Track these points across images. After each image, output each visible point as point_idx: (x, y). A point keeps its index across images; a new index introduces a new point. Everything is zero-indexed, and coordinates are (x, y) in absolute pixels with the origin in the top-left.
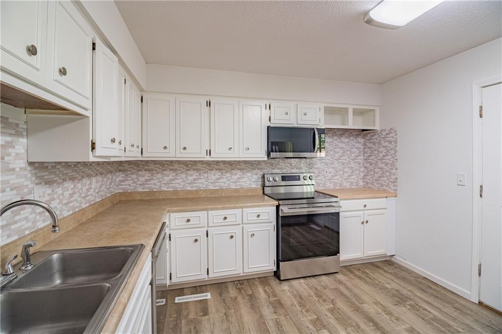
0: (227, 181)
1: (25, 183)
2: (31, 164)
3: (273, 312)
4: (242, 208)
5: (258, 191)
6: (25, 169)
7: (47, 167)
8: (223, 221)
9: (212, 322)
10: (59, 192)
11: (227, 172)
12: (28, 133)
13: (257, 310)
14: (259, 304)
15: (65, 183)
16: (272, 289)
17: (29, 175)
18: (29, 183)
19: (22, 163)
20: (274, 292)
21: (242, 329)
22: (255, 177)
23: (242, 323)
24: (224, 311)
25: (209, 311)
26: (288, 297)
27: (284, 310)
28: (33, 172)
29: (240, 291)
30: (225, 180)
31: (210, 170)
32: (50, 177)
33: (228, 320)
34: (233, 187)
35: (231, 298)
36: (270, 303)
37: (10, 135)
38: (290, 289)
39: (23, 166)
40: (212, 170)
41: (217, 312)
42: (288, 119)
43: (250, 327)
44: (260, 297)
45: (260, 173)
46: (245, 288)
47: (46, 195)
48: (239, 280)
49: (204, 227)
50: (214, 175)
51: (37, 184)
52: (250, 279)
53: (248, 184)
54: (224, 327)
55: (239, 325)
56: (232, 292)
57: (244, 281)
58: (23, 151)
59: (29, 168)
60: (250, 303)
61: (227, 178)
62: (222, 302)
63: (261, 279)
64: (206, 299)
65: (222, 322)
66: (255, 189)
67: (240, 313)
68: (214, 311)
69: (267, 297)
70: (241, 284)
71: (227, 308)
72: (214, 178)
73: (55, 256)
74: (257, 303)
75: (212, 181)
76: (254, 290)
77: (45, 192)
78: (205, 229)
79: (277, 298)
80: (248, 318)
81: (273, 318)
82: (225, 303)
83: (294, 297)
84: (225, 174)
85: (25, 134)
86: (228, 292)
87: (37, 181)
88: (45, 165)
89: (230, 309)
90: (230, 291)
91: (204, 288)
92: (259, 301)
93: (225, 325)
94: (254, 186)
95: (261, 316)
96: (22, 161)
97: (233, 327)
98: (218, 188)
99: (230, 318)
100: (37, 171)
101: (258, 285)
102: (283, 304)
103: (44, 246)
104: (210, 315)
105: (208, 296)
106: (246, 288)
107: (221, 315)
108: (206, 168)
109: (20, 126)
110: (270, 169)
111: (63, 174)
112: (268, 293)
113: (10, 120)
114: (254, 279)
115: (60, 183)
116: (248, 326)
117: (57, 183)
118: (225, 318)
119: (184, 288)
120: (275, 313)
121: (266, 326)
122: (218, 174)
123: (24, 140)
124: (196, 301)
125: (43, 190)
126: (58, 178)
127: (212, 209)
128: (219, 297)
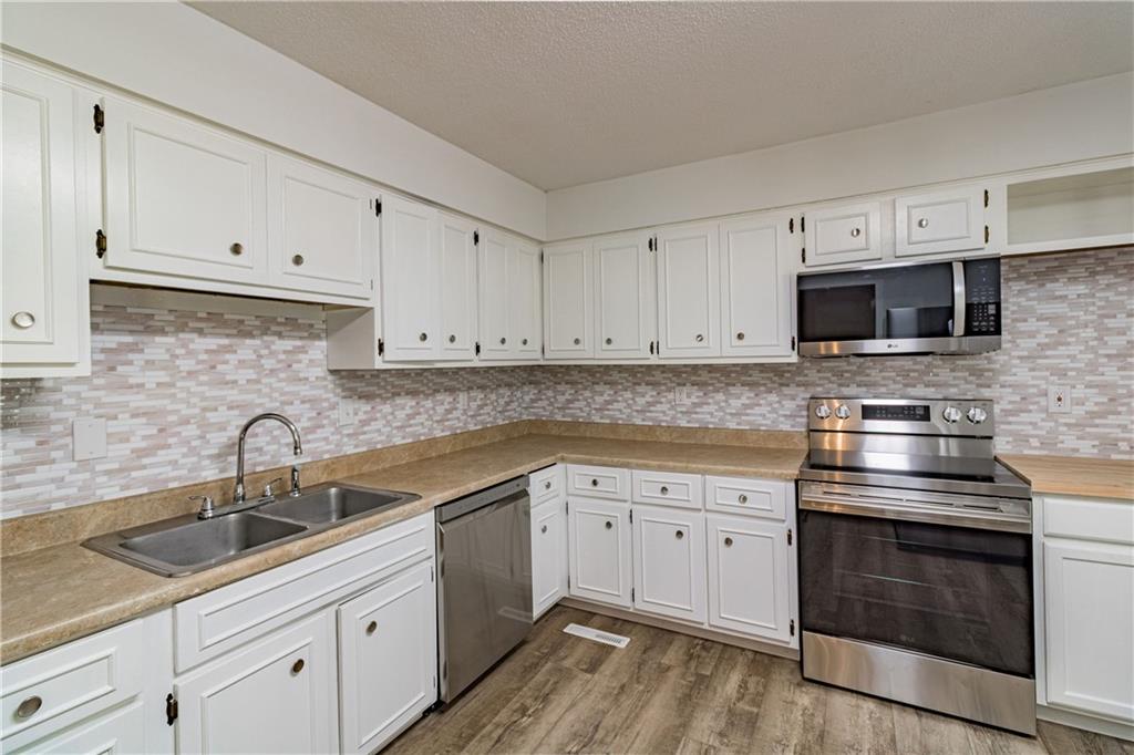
0: (716, 411)
1: (324, 396)
2: (333, 372)
3: (718, 730)
4: (704, 472)
5: (796, 440)
6: (325, 379)
7: (363, 376)
8: (660, 495)
9: (589, 687)
10: (384, 411)
11: (717, 391)
12: (328, 333)
13: (687, 711)
14: (702, 702)
15: (396, 398)
16: (765, 687)
17: (331, 386)
18: (331, 395)
19: (320, 371)
20: (762, 695)
21: (625, 726)
22: (789, 405)
23: (637, 716)
24: (625, 681)
25: (602, 668)
26: (788, 721)
27: (746, 740)
28: (337, 382)
29: (688, 661)
30: (712, 408)
31: (679, 384)
32: (366, 389)
33: (616, 699)
34: (732, 425)
35: (660, 664)
36: (730, 711)
37: (301, 338)
38: (810, 706)
39: (322, 375)
40: (684, 385)
41: (613, 675)
42: (863, 245)
43: (643, 732)
44: (719, 689)
45: (803, 395)
46: (704, 658)
47: (360, 413)
48: (707, 640)
49: (625, 501)
50: (686, 397)
51: (344, 397)
52: (732, 646)
53: (769, 422)
54: (600, 706)
55: (627, 718)
56: (673, 655)
57: (716, 645)
58: (322, 357)
59: (330, 378)
60: (687, 691)
61: (717, 403)
62: (636, 665)
63: (758, 657)
64: (614, 647)
65: (605, 697)
66: (788, 435)
67: (649, 699)
68: (607, 673)
69: (735, 695)
70: (704, 648)
71: (635, 676)
72: (688, 402)
73: (333, 490)
74: (702, 698)
75: (684, 409)
76: (721, 669)
77: (359, 409)
78: (627, 506)
79: (755, 710)
80: (657, 713)
81: (704, 741)
82: (639, 667)
83: (804, 728)
84: (712, 395)
85: (323, 335)
86: (664, 652)
87: (344, 394)
88: (360, 373)
89: (638, 682)
90: (669, 652)
91: (628, 627)
92: (710, 694)
93: (605, 704)
94: (786, 426)
95: (685, 726)
96: (320, 369)
97: (613, 715)
98: (697, 425)
99: (623, 698)
100: (344, 381)
101: (739, 667)
102: (759, 728)
103: (345, 478)
104: (596, 676)
105: (623, 642)
106: (707, 660)
107: (614, 685)
108: (672, 382)
109: (316, 326)
110: (835, 386)
111: (393, 387)
112: (747, 689)
113: (300, 321)
114: (743, 649)
115: (388, 398)
116: (642, 728)
117: (382, 398)
118: (615, 692)
119: (595, 614)
120: (721, 734)
121: (677, 748)
122: (696, 395)
123: (324, 343)
124: (595, 643)
125: (356, 406)
126: (382, 391)
127: (639, 467)
128: (639, 653)
